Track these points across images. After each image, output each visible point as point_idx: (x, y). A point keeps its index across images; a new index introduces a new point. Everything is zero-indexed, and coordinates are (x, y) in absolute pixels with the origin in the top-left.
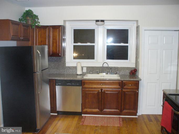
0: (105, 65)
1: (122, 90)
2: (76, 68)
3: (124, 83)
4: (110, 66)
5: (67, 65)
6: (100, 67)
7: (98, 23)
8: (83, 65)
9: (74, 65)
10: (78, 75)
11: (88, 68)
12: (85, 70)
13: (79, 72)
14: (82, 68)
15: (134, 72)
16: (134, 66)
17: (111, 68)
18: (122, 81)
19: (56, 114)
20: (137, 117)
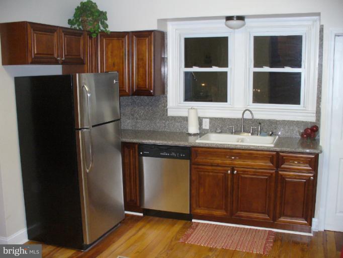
0: (248, 116)
1: (277, 172)
2: (186, 119)
3: (283, 156)
4: (258, 116)
5: (171, 113)
6: (238, 120)
7: (231, 22)
8: (201, 115)
9: (182, 113)
10: (190, 135)
11: (213, 120)
12: (206, 125)
13: (193, 128)
14: (200, 120)
15: (311, 133)
16: (313, 119)
17: (260, 122)
18: (278, 152)
19: (141, 214)
20: (311, 235)
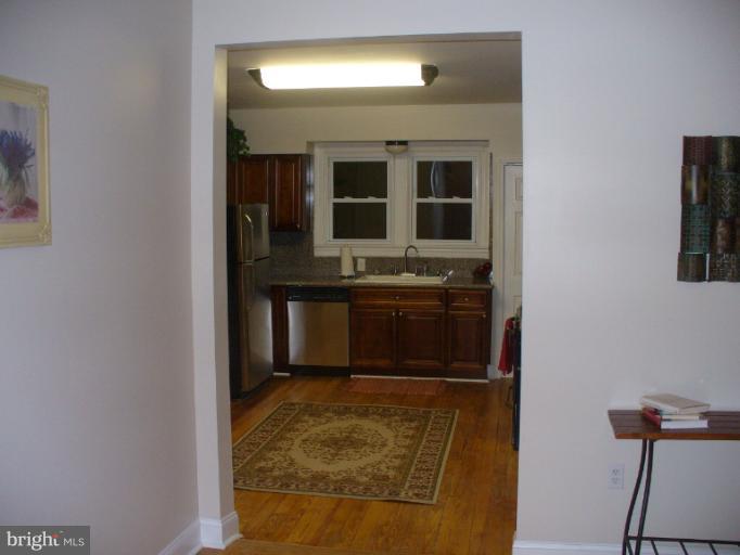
0: (412, 253)
1: (446, 313)
2: (338, 260)
3: (453, 294)
4: (424, 254)
5: (318, 253)
6: (400, 259)
7: (391, 147)
8: (355, 255)
9: (335, 253)
10: (344, 277)
11: (370, 261)
12: (361, 267)
13: (347, 270)
14: (355, 260)
15: (483, 270)
16: (486, 257)
17: (426, 261)
18: (446, 290)
20: (486, 381)
